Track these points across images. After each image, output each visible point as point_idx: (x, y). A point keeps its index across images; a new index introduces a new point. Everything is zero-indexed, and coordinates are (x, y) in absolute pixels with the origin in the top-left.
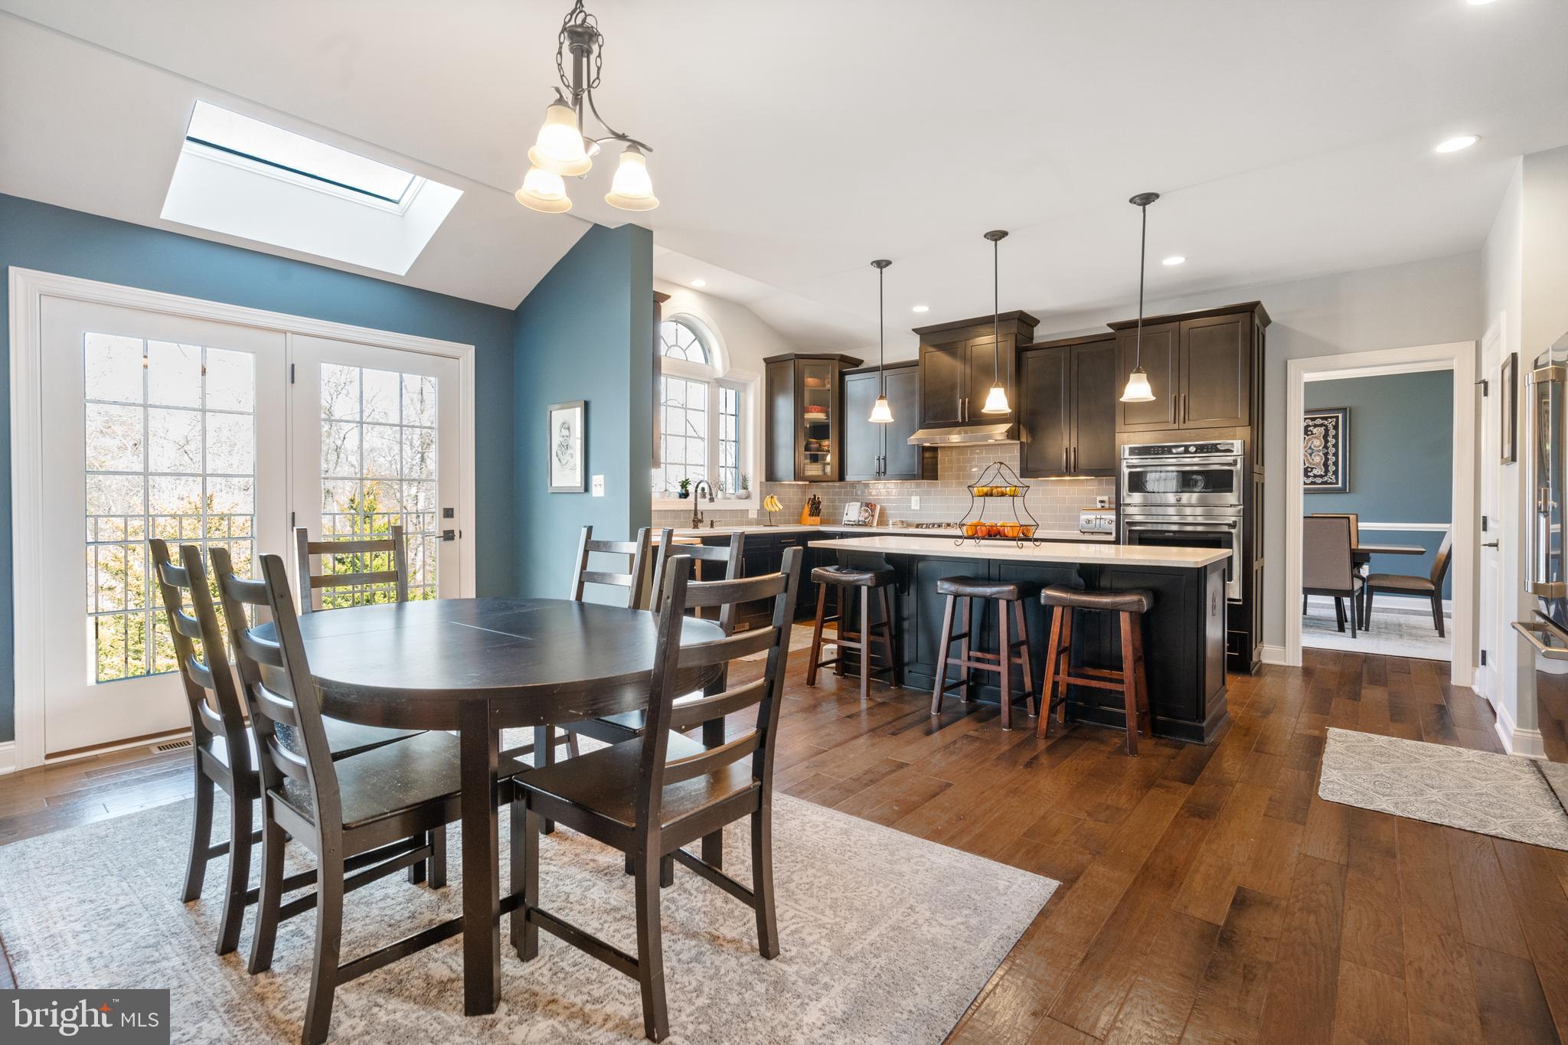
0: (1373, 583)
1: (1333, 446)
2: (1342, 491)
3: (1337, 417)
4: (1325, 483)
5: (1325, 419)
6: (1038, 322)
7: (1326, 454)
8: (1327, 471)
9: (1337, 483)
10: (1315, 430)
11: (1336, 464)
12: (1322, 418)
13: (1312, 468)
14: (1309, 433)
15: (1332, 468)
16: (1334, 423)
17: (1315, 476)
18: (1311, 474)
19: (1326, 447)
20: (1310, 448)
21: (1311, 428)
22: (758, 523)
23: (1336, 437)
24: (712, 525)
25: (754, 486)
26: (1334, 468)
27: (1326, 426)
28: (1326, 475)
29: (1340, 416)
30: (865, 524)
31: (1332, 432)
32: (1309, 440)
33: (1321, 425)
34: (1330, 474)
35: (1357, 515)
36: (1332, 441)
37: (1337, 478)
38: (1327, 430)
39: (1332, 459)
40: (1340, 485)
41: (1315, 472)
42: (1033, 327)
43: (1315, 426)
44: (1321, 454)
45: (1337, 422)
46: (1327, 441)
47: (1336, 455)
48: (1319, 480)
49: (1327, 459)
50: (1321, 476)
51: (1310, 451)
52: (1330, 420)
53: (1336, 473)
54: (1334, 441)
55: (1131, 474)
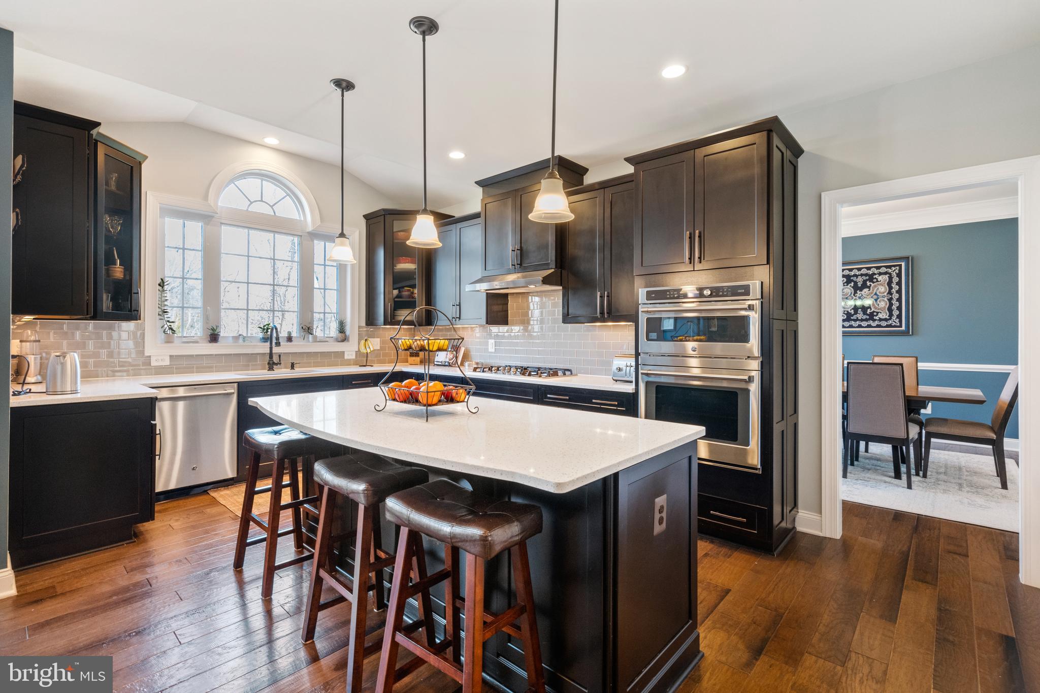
0: (932, 429)
1: (897, 292)
2: (906, 333)
3: (900, 266)
4: (890, 326)
5: (890, 267)
6: (587, 170)
7: (890, 300)
8: (891, 315)
9: (901, 326)
10: (880, 278)
11: (899, 308)
12: (887, 267)
13: (878, 313)
14: (875, 280)
15: (895, 313)
16: (897, 271)
17: (880, 320)
18: (877, 318)
19: (890, 293)
20: (876, 294)
21: (876, 276)
22: (356, 363)
23: (899, 284)
24: (293, 367)
25: (352, 330)
26: (898, 313)
27: (890, 274)
28: (890, 319)
29: (903, 264)
30: (450, 365)
31: (896, 279)
32: (875, 286)
33: (886, 273)
34: (894, 318)
35: (917, 358)
36: (895, 287)
37: (901, 322)
38: (891, 278)
39: (896, 304)
40: (903, 328)
41: (880, 316)
42: (583, 175)
43: (880, 274)
44: (886, 299)
45: (900, 270)
46: (891, 288)
47: (899, 300)
48: (884, 323)
49: (891, 305)
50: (886, 320)
51: (875, 297)
52: (894, 268)
53: (899, 317)
54: (898, 287)
55: (648, 319)
